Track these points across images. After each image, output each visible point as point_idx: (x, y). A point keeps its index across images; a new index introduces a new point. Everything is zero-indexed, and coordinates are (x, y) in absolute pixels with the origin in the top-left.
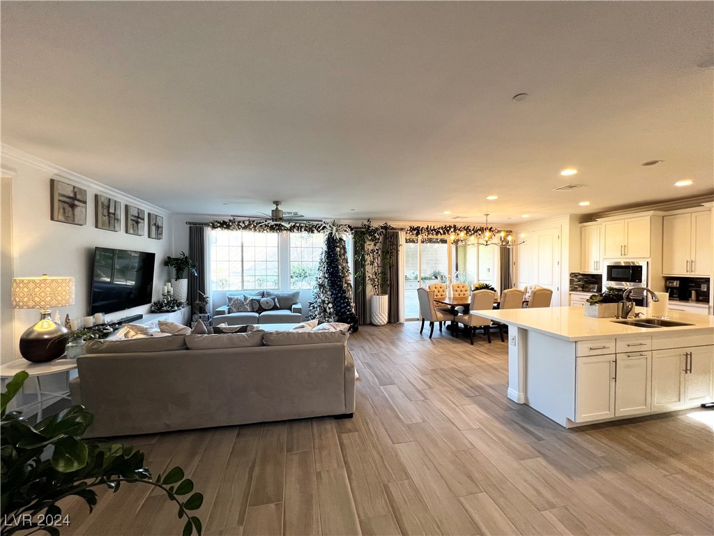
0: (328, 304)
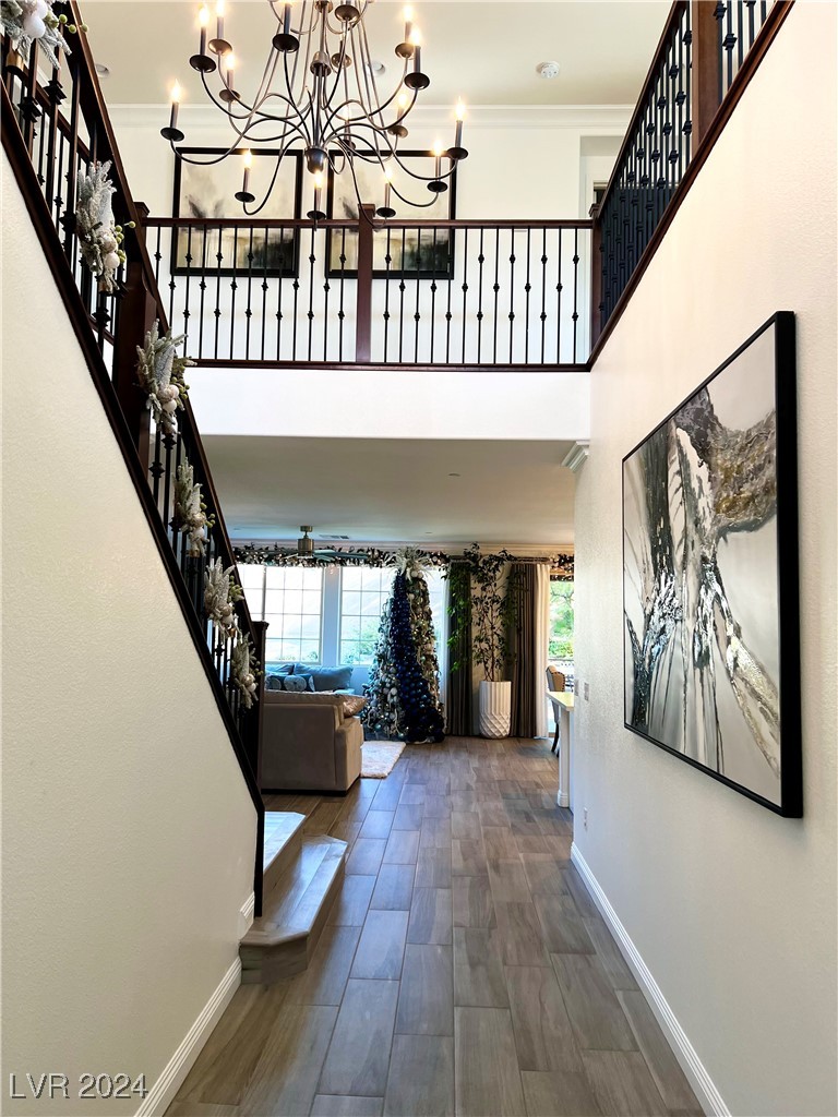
0: (390, 689)
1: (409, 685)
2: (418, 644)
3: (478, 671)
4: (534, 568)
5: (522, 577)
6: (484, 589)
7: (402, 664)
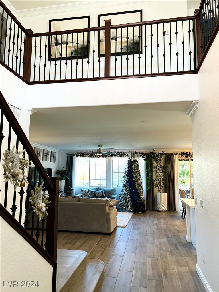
0: (128, 195)
1: (133, 194)
2: (136, 181)
3: (156, 190)
4: (173, 157)
5: (169, 159)
6: (157, 163)
7: (131, 188)
